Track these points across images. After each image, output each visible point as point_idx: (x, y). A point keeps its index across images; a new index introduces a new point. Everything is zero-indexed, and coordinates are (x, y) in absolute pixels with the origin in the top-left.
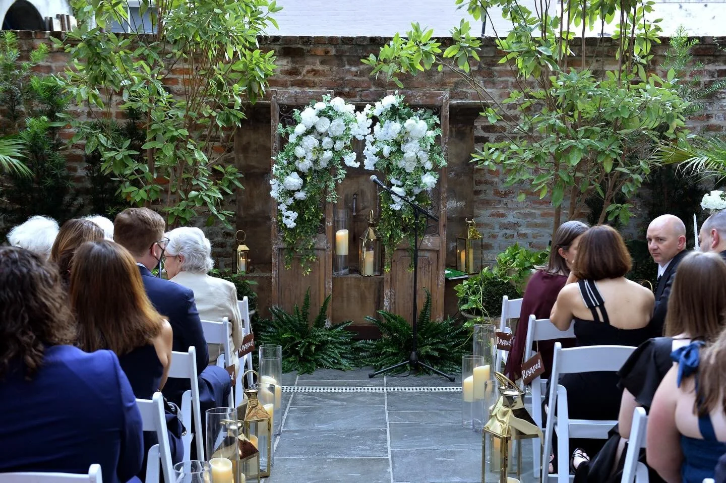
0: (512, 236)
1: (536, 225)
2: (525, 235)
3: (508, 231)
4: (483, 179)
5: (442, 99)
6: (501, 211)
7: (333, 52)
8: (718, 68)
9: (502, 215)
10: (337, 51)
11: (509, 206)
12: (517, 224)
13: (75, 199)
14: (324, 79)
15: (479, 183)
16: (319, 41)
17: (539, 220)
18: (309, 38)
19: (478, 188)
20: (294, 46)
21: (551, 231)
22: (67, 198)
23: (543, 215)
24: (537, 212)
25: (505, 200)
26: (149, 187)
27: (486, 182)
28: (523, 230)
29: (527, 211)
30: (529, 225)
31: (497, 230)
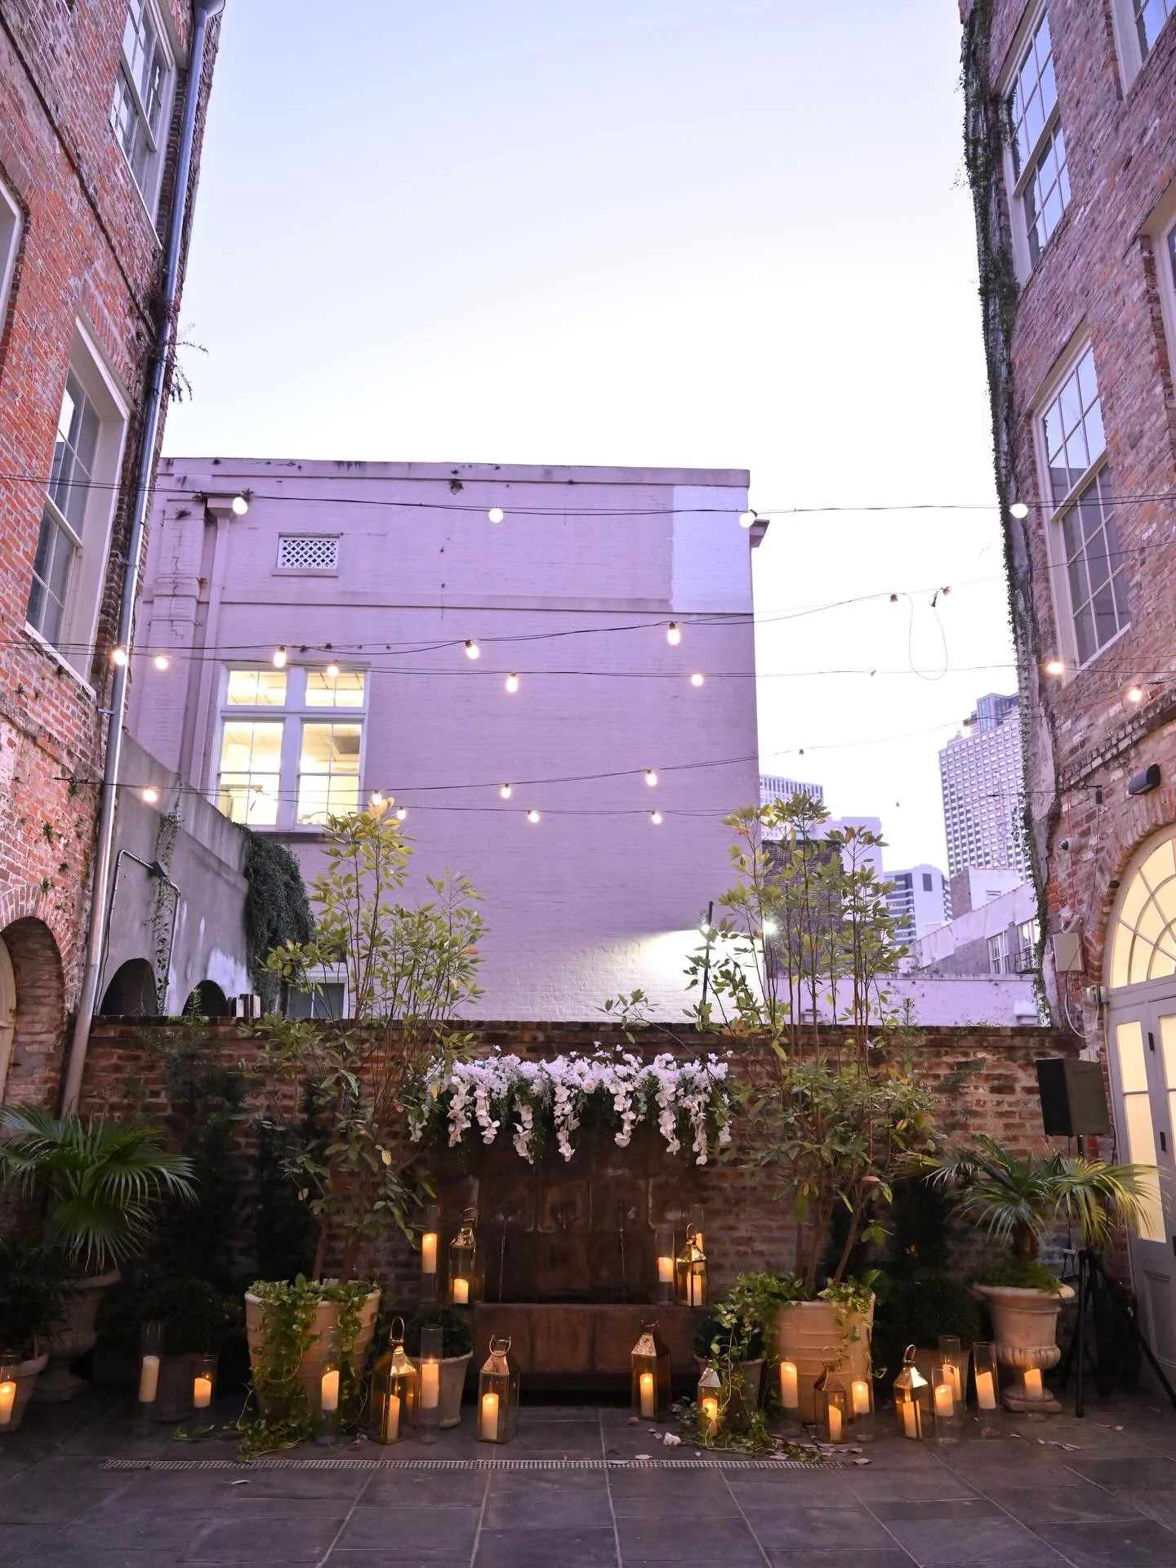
0: (746, 1253)
1: (772, 1240)
2: (760, 1253)
3: (740, 1248)
4: (710, 1184)
6: (732, 1223)
7: (541, 1037)
8: (957, 1060)
9: (733, 1228)
10: (546, 1037)
11: (741, 1217)
12: (750, 1239)
13: (242, 1208)
15: (706, 1188)
16: (526, 1026)
17: (777, 1234)
18: (515, 1023)
19: (704, 1194)
20: (500, 1032)
21: (793, 1248)
22: (234, 1207)
23: (781, 1228)
24: (773, 1224)
25: (736, 1210)
26: (330, 1196)
27: (714, 1188)
28: (759, 1246)
29: (763, 1222)
30: (765, 1240)
31: (728, 1245)
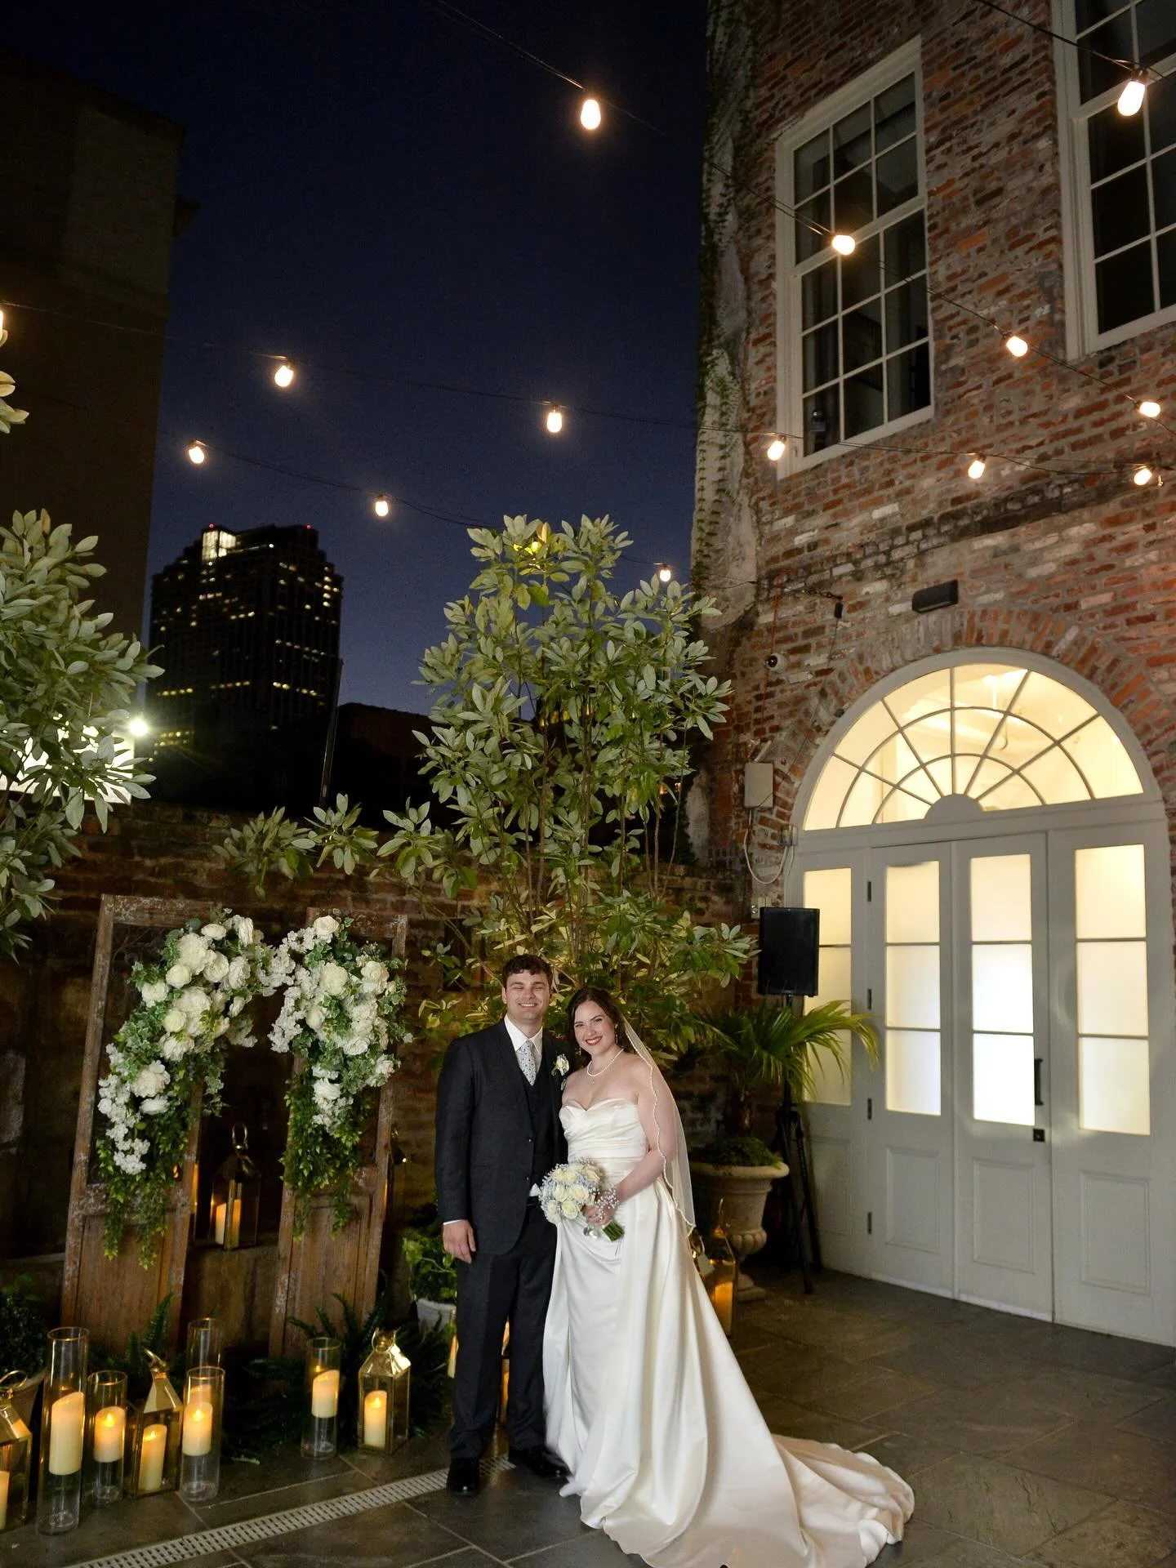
5: (395, 928)
14: (94, 877)
